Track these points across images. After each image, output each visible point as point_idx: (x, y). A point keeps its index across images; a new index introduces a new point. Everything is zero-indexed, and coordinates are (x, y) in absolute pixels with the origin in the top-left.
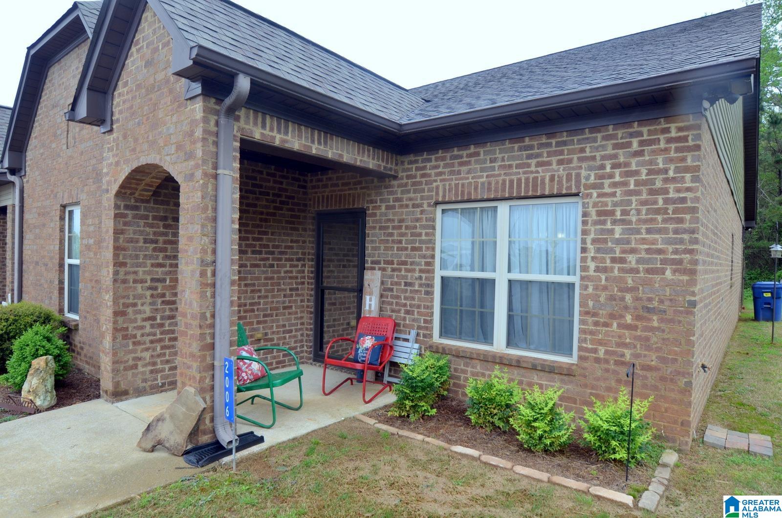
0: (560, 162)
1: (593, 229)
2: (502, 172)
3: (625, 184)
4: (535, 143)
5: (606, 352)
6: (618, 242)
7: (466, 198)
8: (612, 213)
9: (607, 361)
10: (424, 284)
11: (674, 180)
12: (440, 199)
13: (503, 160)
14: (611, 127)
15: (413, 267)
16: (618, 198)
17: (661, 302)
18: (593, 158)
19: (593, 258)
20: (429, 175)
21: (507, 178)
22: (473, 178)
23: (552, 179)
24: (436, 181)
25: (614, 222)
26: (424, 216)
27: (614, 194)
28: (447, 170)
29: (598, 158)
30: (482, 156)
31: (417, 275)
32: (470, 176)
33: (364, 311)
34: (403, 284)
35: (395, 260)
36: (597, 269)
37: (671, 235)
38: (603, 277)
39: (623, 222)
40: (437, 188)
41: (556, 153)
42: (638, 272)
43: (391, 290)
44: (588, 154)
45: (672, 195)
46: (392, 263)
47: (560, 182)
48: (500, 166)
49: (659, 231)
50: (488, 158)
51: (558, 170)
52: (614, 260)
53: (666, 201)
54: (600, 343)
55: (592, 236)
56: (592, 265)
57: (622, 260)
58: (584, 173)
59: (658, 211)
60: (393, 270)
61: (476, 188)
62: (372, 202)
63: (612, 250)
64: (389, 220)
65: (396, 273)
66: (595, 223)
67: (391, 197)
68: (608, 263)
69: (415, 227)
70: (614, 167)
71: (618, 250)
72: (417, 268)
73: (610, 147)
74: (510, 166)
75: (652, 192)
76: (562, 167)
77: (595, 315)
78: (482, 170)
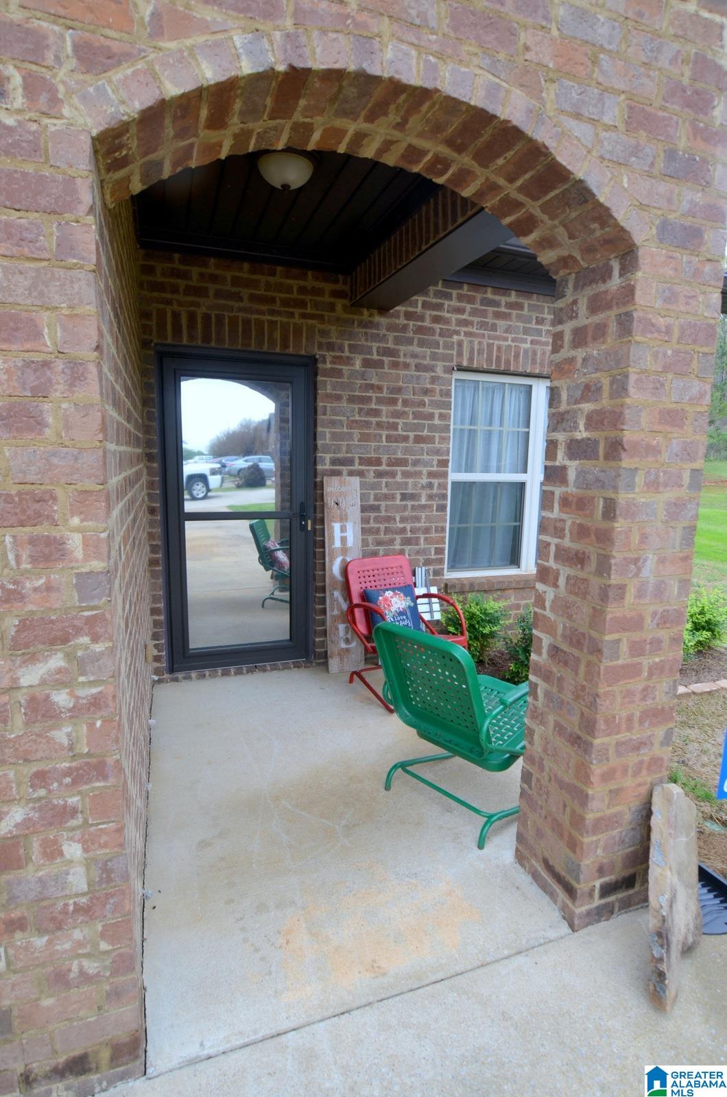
7: (502, 369)
10: (437, 495)
12: (465, 364)
15: (417, 469)
20: (447, 321)
22: (513, 340)
24: (458, 333)
26: (437, 388)
28: (476, 319)
30: (525, 312)
31: (424, 480)
32: (510, 336)
33: (332, 551)
34: (399, 497)
35: (384, 458)
40: (460, 344)
43: (377, 509)
46: (378, 462)
48: (548, 332)
50: (534, 315)
60: (379, 475)
61: (517, 356)
62: (331, 347)
64: (372, 387)
65: (384, 480)
67: (375, 345)
69: (423, 404)
72: (425, 470)
78: (526, 331)
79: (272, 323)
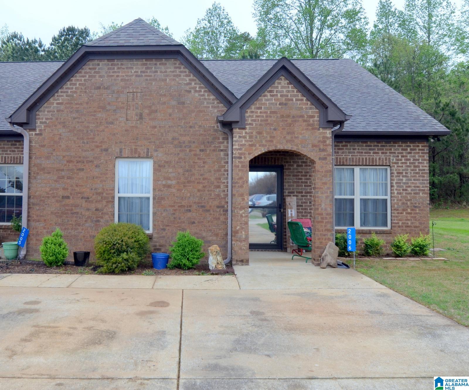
0: (382, 153)
1: (395, 179)
2: (359, 154)
3: (406, 163)
4: (372, 144)
5: (402, 223)
6: (404, 183)
7: (342, 164)
8: (402, 173)
9: (402, 227)
11: (421, 163)
13: (359, 149)
14: (400, 142)
16: (404, 168)
17: (419, 204)
18: (395, 153)
19: (396, 189)
21: (361, 157)
22: (345, 156)
23: (380, 159)
25: (403, 176)
27: (402, 166)
29: (396, 153)
30: (349, 147)
32: (344, 155)
33: (288, 217)
34: (309, 202)
35: (304, 191)
36: (398, 193)
37: (421, 181)
38: (400, 196)
39: (406, 176)
41: (380, 149)
42: (411, 194)
43: (302, 206)
44: (393, 151)
45: (421, 168)
46: (302, 193)
47: (383, 161)
48: (357, 152)
49: (418, 180)
50: (352, 148)
51: (382, 156)
52: (403, 190)
53: (419, 170)
54: (400, 220)
55: (395, 181)
56: (396, 192)
57: (406, 190)
58: (391, 158)
59: (417, 173)
60: (302, 196)
61: (346, 160)
62: (287, 162)
63: (403, 187)
64: (299, 172)
65: (304, 198)
66: (396, 176)
67: (300, 161)
68: (401, 191)
70: (402, 156)
71: (404, 186)
73: (400, 150)
74: (362, 153)
75: (415, 167)
76: (383, 155)
77: (397, 210)
78: (349, 153)
79: (271, 157)
